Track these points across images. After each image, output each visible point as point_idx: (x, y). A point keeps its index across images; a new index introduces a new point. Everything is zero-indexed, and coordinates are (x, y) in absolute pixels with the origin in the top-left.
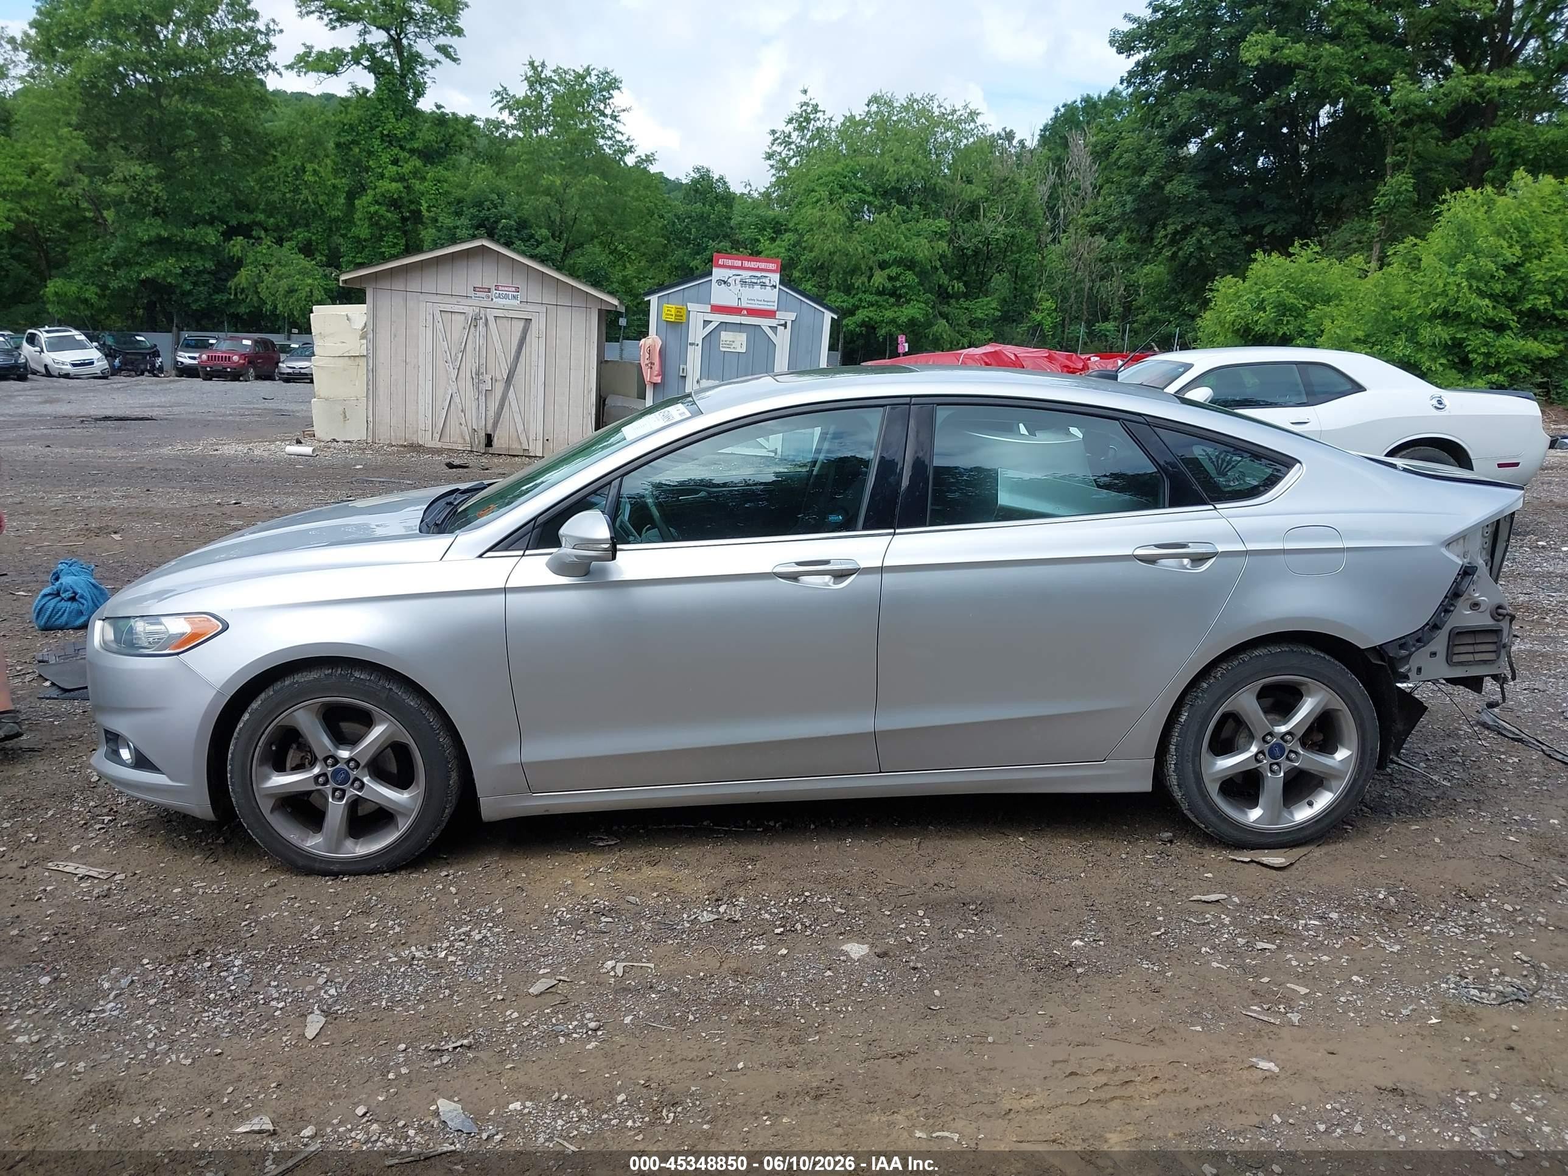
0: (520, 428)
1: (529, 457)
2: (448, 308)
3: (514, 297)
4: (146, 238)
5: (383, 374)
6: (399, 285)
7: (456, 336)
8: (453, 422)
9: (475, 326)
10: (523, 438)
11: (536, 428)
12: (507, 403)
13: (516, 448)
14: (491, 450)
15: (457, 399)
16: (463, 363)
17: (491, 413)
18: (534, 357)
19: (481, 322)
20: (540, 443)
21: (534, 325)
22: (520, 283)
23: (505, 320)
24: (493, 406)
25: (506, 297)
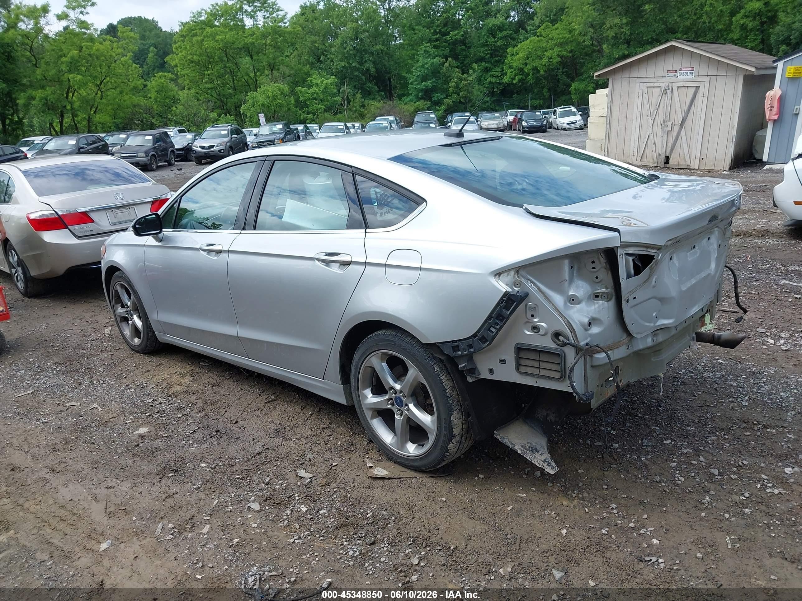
0: (686, 152)
1: (690, 169)
2: (651, 85)
3: (691, 74)
4: (617, 56)
5: (614, 124)
6: (626, 75)
7: (654, 101)
8: (649, 150)
9: (666, 94)
10: (687, 159)
11: (696, 152)
12: (680, 138)
13: (683, 164)
14: (668, 166)
15: (651, 137)
16: (657, 116)
17: (670, 144)
18: (699, 109)
19: (669, 92)
20: (697, 161)
21: (701, 90)
22: (695, 65)
23: (683, 89)
24: (671, 139)
25: (686, 74)
